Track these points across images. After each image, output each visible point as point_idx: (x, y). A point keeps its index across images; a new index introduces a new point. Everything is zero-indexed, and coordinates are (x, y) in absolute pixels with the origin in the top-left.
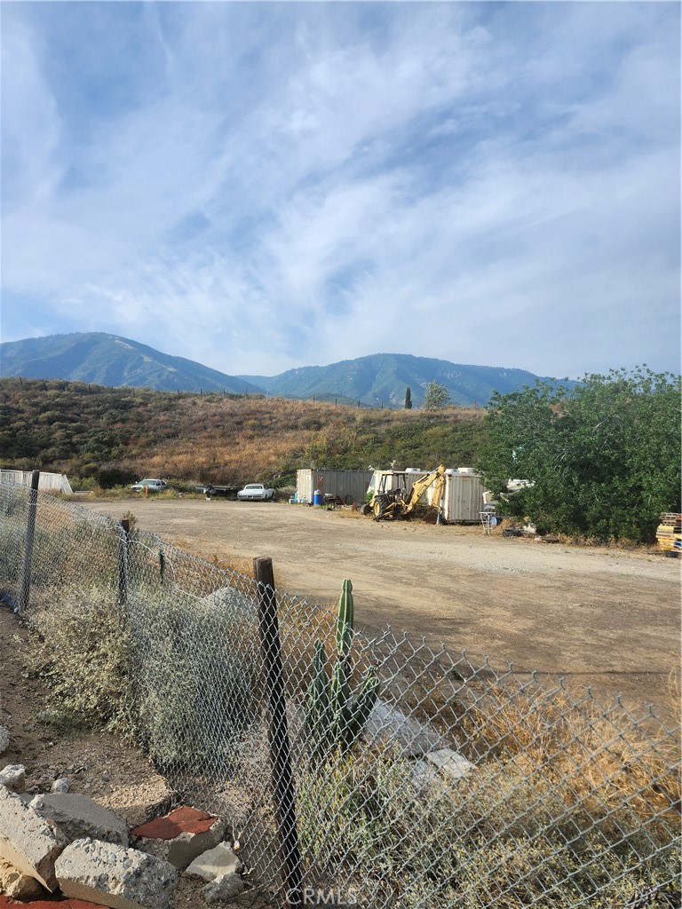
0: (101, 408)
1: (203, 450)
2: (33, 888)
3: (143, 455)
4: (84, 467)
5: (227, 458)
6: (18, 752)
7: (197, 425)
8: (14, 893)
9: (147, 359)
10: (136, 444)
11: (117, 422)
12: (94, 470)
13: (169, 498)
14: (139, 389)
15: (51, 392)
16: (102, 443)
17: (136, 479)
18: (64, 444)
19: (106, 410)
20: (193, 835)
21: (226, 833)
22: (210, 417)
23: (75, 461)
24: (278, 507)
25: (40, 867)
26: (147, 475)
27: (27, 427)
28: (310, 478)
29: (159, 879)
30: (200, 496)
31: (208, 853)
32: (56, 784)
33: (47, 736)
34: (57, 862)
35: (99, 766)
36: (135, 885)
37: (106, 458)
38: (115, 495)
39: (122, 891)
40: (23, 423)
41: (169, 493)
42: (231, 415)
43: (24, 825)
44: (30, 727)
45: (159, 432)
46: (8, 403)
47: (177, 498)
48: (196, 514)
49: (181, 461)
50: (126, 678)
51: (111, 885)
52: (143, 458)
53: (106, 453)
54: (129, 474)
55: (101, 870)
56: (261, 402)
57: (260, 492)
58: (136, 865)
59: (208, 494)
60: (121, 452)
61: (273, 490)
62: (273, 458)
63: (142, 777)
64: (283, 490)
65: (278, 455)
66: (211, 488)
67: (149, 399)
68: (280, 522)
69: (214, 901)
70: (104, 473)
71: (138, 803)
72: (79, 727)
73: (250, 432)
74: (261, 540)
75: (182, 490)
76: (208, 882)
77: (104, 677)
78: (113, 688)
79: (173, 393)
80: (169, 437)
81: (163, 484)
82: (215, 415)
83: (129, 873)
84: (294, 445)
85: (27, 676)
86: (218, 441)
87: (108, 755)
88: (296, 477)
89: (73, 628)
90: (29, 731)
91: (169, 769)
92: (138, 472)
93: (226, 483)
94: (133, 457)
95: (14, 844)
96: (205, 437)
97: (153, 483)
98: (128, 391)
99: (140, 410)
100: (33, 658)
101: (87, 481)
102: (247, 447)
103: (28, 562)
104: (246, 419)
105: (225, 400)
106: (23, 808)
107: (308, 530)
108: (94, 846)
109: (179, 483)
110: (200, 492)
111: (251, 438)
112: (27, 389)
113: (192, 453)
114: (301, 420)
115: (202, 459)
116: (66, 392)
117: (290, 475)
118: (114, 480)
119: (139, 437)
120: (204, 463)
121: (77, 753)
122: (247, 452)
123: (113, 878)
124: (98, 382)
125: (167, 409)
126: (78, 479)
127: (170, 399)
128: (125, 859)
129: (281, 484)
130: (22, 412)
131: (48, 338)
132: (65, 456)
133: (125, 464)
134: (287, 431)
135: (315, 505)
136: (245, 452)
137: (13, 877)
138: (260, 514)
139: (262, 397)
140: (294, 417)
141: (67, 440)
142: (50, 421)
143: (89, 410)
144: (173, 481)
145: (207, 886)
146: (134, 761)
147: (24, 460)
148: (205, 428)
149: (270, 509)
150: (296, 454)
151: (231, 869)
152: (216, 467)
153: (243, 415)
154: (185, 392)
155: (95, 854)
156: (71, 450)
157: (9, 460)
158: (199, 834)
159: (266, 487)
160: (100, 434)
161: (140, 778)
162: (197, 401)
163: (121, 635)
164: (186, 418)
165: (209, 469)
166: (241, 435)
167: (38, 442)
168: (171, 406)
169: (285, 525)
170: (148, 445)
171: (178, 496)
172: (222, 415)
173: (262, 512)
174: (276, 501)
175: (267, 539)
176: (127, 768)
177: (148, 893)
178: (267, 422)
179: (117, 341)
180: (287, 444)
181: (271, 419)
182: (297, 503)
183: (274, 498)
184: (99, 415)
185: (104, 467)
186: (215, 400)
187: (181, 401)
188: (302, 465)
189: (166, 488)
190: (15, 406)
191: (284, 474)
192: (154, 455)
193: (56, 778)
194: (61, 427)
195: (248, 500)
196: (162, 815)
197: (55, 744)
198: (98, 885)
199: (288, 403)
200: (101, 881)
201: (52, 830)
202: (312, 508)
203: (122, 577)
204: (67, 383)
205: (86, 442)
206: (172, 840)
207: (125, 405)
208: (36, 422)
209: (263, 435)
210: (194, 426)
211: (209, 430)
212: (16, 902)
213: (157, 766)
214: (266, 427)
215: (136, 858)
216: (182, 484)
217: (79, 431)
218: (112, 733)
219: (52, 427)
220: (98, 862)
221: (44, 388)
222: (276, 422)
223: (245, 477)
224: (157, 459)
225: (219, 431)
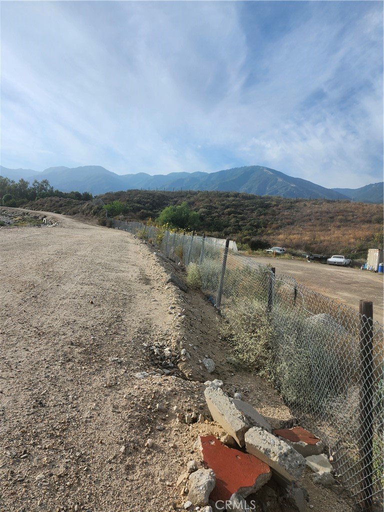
0: (254, 207)
1: (308, 233)
2: (233, 442)
3: (274, 233)
4: (244, 238)
5: (322, 238)
6: (218, 374)
7: (306, 218)
8: (224, 442)
9: (280, 180)
10: (270, 228)
11: (261, 215)
12: (249, 240)
13: (287, 259)
14: (275, 196)
15: (231, 198)
16: (253, 226)
17: (269, 246)
18: (235, 226)
19: (257, 208)
20: (306, 444)
21: (325, 450)
22: (314, 214)
23: (239, 235)
24: (353, 270)
25: (237, 433)
26: (275, 245)
27: (219, 216)
28: (377, 255)
29: (296, 462)
30: (304, 259)
31: (314, 456)
32: (236, 395)
33: (231, 370)
34: (246, 434)
35: (255, 392)
36: (284, 460)
37: (255, 234)
38: (258, 254)
39: (277, 460)
40: (217, 214)
41: (287, 256)
42: (327, 213)
43: (231, 411)
44: (223, 363)
45: (283, 221)
46: (211, 204)
47: (291, 259)
48: (302, 269)
49: (295, 239)
50: (270, 351)
51: (272, 455)
52: (274, 235)
53: (255, 231)
54: (266, 243)
55: (266, 446)
56: (347, 205)
57: (342, 260)
58: (285, 450)
59: (309, 259)
60: (263, 231)
61: (350, 260)
62: (352, 240)
63: (277, 404)
64: (357, 260)
65: (356, 239)
66: (311, 255)
67: (279, 203)
68: (354, 280)
69: (317, 483)
70: (253, 242)
71: (276, 417)
72: (245, 369)
73: (338, 224)
74: (342, 289)
75: (294, 255)
76: (314, 472)
77: (259, 348)
78: (263, 354)
79: (293, 199)
80: (289, 224)
81: (284, 250)
82: (317, 212)
83: (281, 453)
84: (367, 233)
85: (221, 338)
86: (318, 228)
87: (260, 388)
88: (367, 253)
89: (243, 319)
90: (223, 365)
91: (291, 405)
92: (270, 243)
93: (320, 253)
94: (269, 235)
95: (226, 418)
96: (310, 225)
97: (278, 249)
98: (268, 198)
99: (274, 208)
100: (224, 330)
101: (245, 246)
102: (336, 232)
103: (222, 283)
104: (336, 215)
105: (324, 203)
106: (230, 402)
107: (374, 287)
108: (263, 432)
109: (292, 251)
110: (305, 257)
111: (339, 227)
112: (220, 197)
113: (301, 234)
114: (375, 217)
115: (306, 238)
116: (238, 199)
117: (363, 252)
118: (258, 246)
119: (272, 223)
120: (308, 240)
121: (244, 382)
122: (335, 235)
123: (273, 452)
124: (253, 193)
125: (289, 209)
126: (240, 244)
127: (291, 203)
128: (279, 445)
129: (356, 257)
130: (217, 208)
131: (230, 170)
132: (235, 232)
133: (264, 238)
134: (364, 224)
135: (379, 272)
136: (334, 235)
137: (224, 434)
138: (341, 274)
139: (348, 202)
140: (369, 215)
141: (237, 224)
142: (229, 214)
143: (248, 208)
144: (289, 249)
145: (314, 474)
146: (273, 395)
147: (216, 233)
148: (310, 220)
149: (348, 271)
150: (368, 239)
151: (328, 470)
152: (315, 243)
153: (334, 213)
154: (300, 198)
155: (264, 437)
156: (238, 229)
157: (210, 232)
158: (310, 445)
159: (346, 258)
160: (253, 221)
161: (276, 404)
162: (307, 204)
163: (268, 328)
164: (299, 214)
165: (311, 244)
166: (332, 225)
167: (224, 224)
168: (291, 206)
169: (358, 282)
170: (277, 228)
171: (291, 258)
172: (321, 213)
173: (343, 272)
174: (352, 267)
175: (346, 290)
176: (269, 397)
177: (290, 466)
178: (350, 218)
179: (265, 170)
180: (363, 232)
181: (353, 216)
182: (366, 269)
183: (351, 265)
184: (253, 211)
185: (254, 239)
186: (318, 203)
187: (297, 204)
188: (372, 246)
189: (285, 253)
190: (214, 205)
191: (359, 251)
192: (280, 234)
193: (235, 392)
194: (234, 217)
195: (333, 265)
196: (288, 428)
197: (234, 375)
198: (265, 453)
199: (366, 206)
200: (267, 451)
201: (243, 418)
202: (377, 274)
203: (270, 297)
204: (239, 194)
205: (245, 225)
206: (295, 443)
207: (267, 206)
208: (223, 214)
209: (347, 226)
210: (304, 219)
211: (312, 221)
212: (225, 446)
213: (285, 401)
214: (350, 220)
215: (286, 447)
216: (294, 251)
217: (243, 219)
218: (261, 377)
219: (230, 216)
220: (266, 441)
221: (228, 196)
222: (357, 218)
223: (333, 250)
224: (281, 237)
225: (319, 222)
